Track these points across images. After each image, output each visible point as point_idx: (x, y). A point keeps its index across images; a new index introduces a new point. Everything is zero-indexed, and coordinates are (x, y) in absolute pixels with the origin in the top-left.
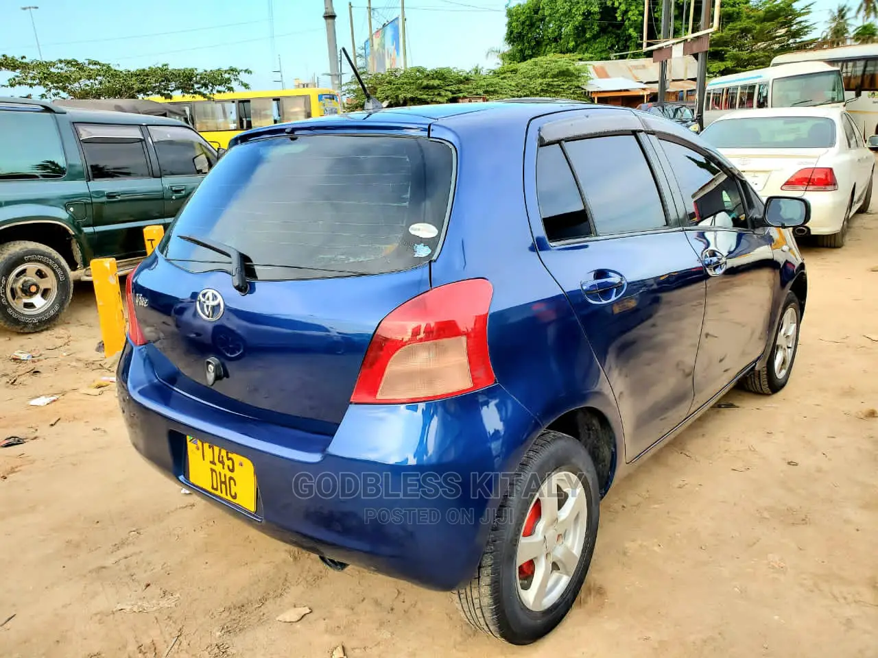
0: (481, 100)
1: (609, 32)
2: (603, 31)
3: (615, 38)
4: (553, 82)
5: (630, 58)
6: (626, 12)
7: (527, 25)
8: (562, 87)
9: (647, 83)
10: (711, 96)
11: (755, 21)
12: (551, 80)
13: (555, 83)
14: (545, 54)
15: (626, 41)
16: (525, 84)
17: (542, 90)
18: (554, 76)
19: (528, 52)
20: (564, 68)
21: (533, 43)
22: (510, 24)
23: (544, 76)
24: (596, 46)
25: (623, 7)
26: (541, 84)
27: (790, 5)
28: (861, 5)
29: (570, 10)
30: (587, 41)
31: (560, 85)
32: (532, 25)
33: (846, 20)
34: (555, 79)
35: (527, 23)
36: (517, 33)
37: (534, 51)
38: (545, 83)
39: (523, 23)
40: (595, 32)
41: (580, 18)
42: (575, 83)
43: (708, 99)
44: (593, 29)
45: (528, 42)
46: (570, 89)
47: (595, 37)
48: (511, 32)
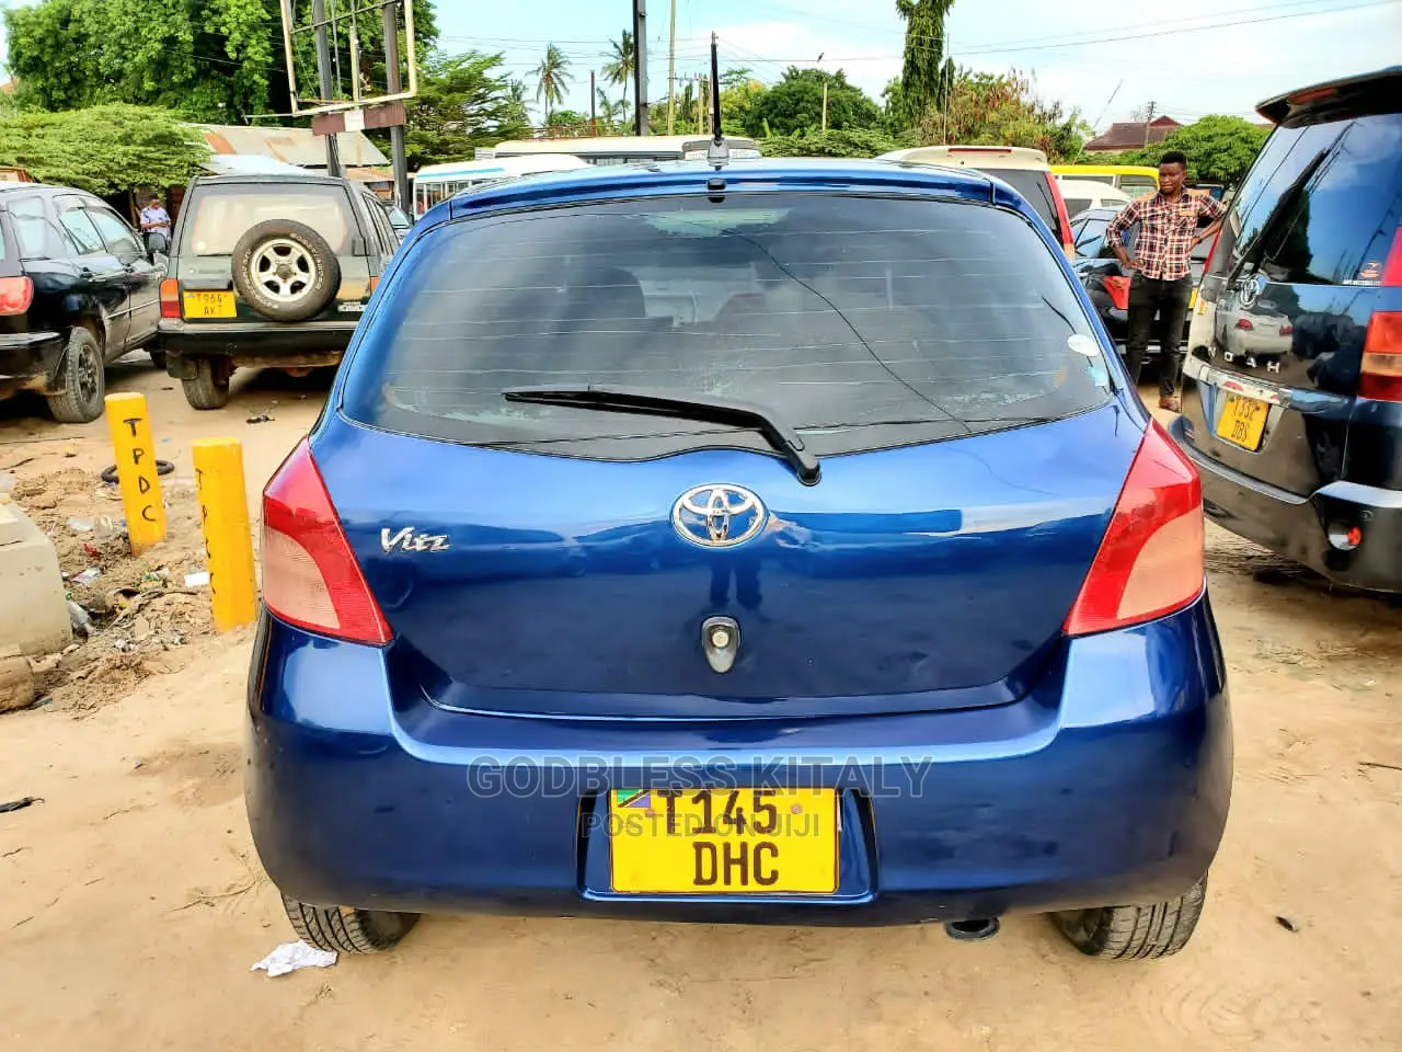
0: (15, 175)
1: (214, 78)
2: (203, 74)
3: (224, 89)
4: (146, 152)
5: (257, 124)
6: (240, 48)
7: (51, 46)
8: (168, 162)
9: (308, 167)
10: (425, 194)
11: (438, 89)
12: (141, 148)
13: (149, 155)
14: (92, 102)
15: (246, 96)
16: (94, 153)
17: (129, 164)
18: (147, 143)
19: (58, 95)
20: (162, 130)
21: (66, 80)
22: (14, 41)
23: (126, 140)
24: (194, 99)
25: (236, 36)
26: (125, 154)
27: (480, 73)
28: (541, 85)
29: (137, 29)
30: (173, 87)
31: (160, 160)
32: (58, 46)
33: (524, 102)
34: (152, 149)
35: (50, 41)
36: (30, 57)
37: (69, 93)
38: (131, 152)
39: (41, 41)
40: (190, 76)
41: (158, 46)
42: (186, 157)
43: (420, 198)
44: (186, 69)
45: (57, 75)
46: (182, 167)
47: (188, 85)
48: (19, 55)
